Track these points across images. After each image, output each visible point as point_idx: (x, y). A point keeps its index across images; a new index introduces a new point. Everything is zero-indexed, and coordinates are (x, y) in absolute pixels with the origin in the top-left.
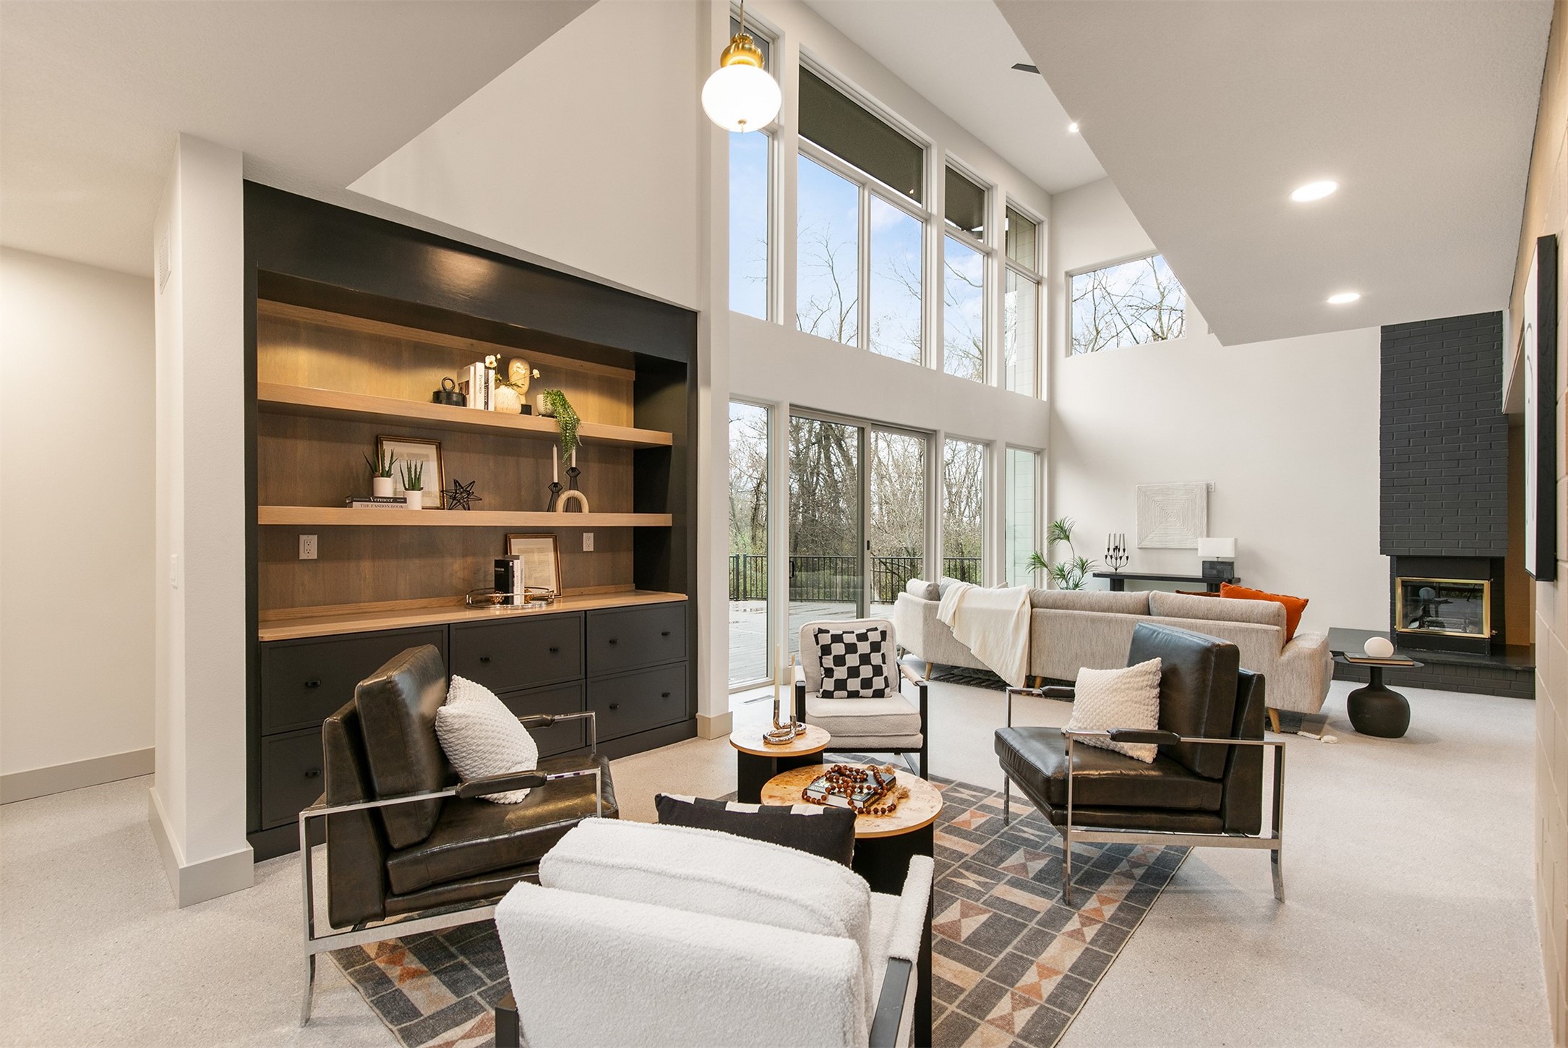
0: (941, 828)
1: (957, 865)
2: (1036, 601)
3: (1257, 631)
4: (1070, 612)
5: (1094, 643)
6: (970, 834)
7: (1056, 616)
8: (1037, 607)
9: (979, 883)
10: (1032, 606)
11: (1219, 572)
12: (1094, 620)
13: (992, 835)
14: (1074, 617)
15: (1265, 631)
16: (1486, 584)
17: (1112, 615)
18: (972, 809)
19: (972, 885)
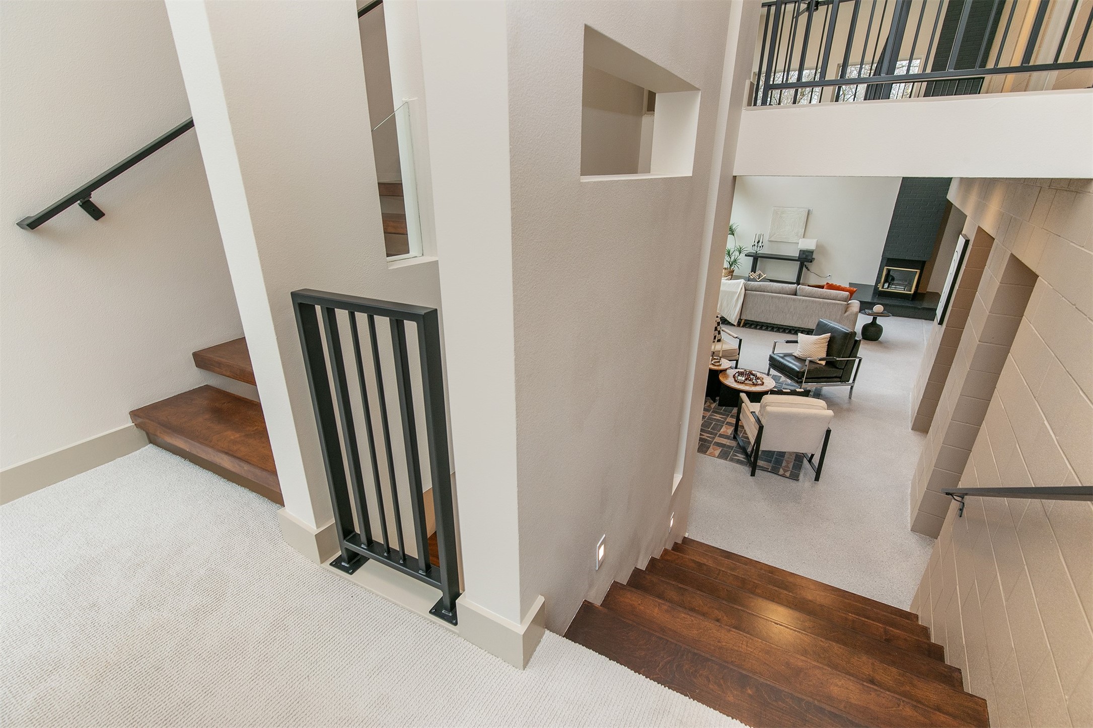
2: (747, 288)
3: (838, 304)
4: (763, 293)
5: (771, 307)
7: (756, 294)
8: (747, 290)
10: (745, 290)
11: (807, 256)
12: (773, 297)
14: (764, 295)
15: (841, 304)
16: (918, 271)
17: (781, 295)
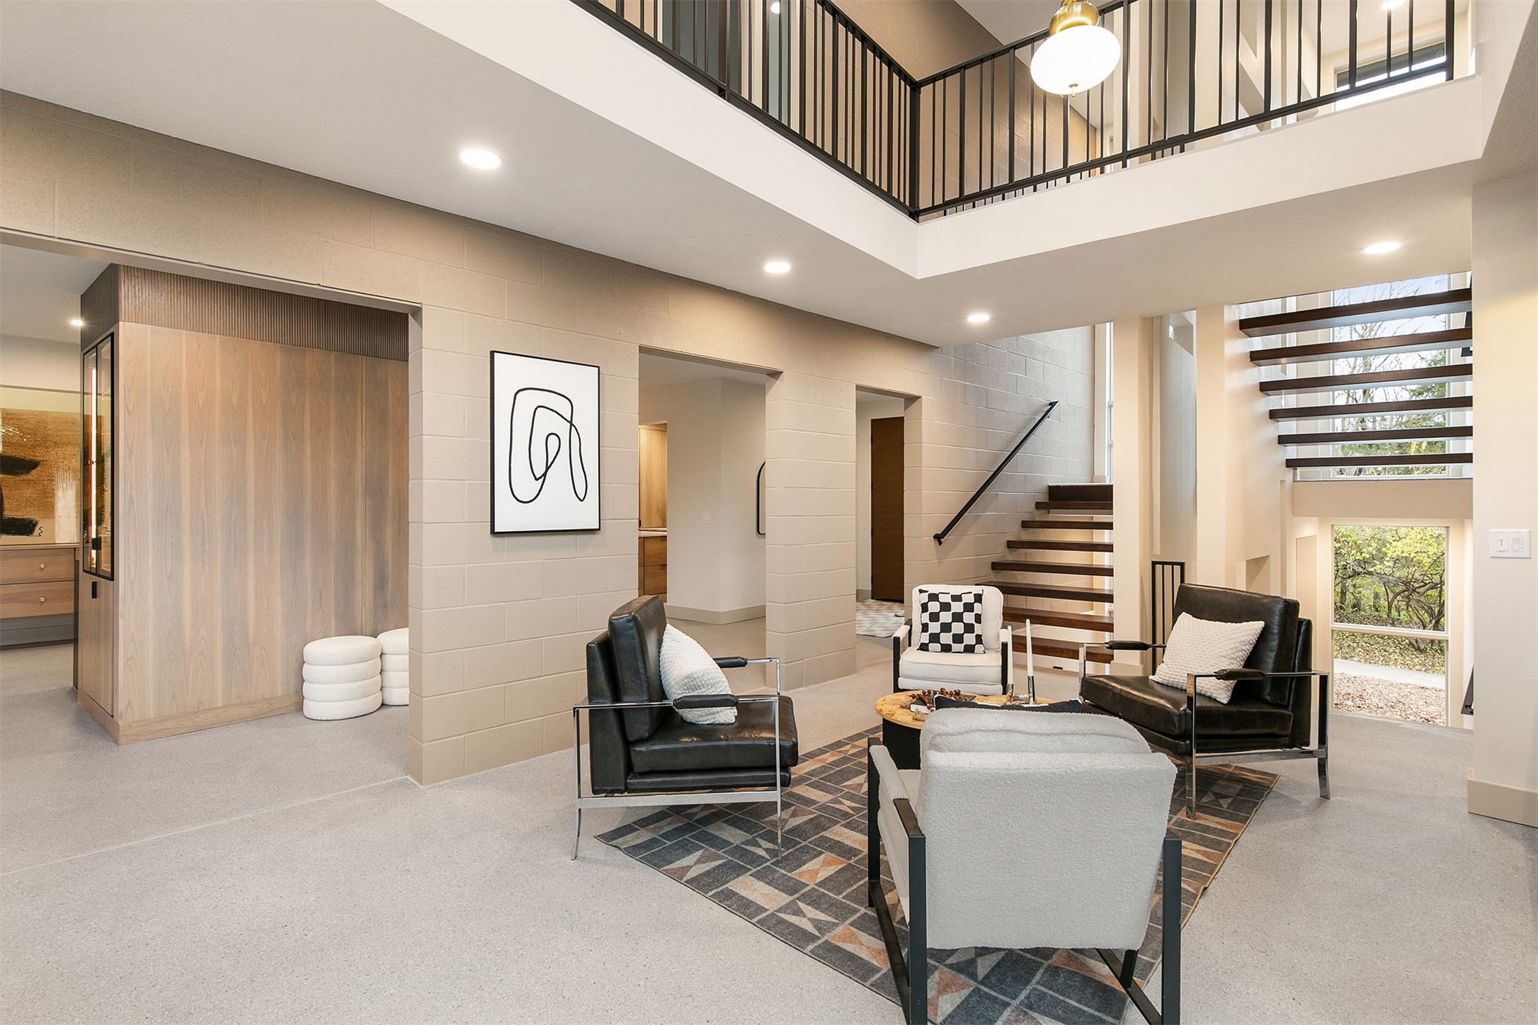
0: (860, 856)
1: (855, 817)
6: (831, 849)
9: (841, 803)
13: (806, 846)
18: (812, 885)
19: (848, 803)
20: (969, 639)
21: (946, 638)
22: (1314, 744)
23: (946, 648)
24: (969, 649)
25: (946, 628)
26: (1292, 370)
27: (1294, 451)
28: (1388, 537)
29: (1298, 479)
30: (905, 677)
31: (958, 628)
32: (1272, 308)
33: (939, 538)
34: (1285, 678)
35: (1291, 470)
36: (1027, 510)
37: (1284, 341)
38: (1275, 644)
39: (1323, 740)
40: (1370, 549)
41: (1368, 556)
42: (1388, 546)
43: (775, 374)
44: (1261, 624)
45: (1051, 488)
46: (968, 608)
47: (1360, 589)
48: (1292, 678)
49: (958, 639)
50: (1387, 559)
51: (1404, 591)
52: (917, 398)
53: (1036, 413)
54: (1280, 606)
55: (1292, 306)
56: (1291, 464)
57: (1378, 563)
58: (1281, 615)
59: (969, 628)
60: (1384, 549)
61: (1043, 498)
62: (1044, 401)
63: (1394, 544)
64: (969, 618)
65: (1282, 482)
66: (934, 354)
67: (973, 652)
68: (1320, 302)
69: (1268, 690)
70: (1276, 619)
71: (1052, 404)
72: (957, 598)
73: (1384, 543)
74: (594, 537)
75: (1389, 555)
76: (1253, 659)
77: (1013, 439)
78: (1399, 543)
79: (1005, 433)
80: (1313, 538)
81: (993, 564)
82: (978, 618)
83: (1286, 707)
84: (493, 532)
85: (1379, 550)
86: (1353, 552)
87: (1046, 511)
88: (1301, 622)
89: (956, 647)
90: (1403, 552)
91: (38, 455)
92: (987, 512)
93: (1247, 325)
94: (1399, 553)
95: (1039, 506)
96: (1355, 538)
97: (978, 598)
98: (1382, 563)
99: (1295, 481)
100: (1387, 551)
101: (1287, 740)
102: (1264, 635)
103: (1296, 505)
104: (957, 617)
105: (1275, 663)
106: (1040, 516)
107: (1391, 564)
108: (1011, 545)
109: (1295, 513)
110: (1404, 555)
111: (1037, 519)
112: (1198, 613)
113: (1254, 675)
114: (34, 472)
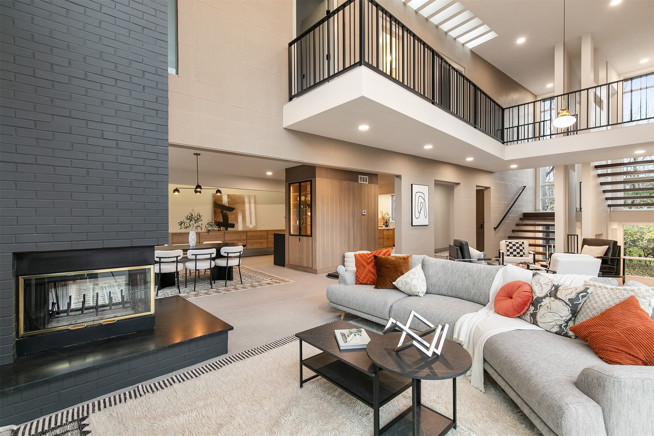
20: (521, 253)
21: (515, 253)
22: (621, 274)
23: (515, 256)
24: (521, 256)
25: (515, 250)
26: (609, 179)
27: (610, 202)
28: (645, 231)
29: (612, 210)
30: (506, 262)
31: (518, 250)
32: (604, 163)
33: (495, 228)
34: (614, 259)
35: (609, 208)
36: (517, 221)
37: (607, 171)
38: (611, 251)
39: (624, 274)
40: (637, 236)
41: (636, 239)
42: (645, 234)
43: (458, 184)
44: (608, 246)
45: (524, 213)
46: (521, 245)
47: (632, 253)
48: (616, 259)
49: (518, 253)
50: (645, 240)
51: (652, 253)
52: (489, 188)
53: (519, 190)
54: (613, 242)
55: (610, 162)
56: (609, 206)
57: (641, 241)
58: (613, 244)
59: (521, 250)
60: (643, 236)
61: (522, 217)
62: (521, 186)
63: (647, 234)
64: (521, 248)
65: (607, 211)
66: (494, 174)
67: (522, 257)
68: (618, 161)
69: (610, 262)
70: (612, 245)
71: (525, 187)
72: (517, 243)
73: (643, 233)
74: (427, 227)
75: (645, 238)
76: (606, 254)
77: (513, 198)
78: (650, 233)
79: (511, 196)
80: (616, 229)
81: (508, 237)
82: (523, 248)
83: (614, 266)
84: (412, 225)
85: (641, 236)
86: (629, 237)
87: (522, 221)
88: (618, 246)
89: (517, 255)
90: (651, 237)
91: (234, 206)
92: (506, 221)
93: (597, 167)
94: (650, 237)
95: (521, 219)
96: (630, 232)
97: (523, 243)
98: (642, 241)
99: (610, 211)
100: (645, 237)
101: (614, 274)
102: (609, 249)
103: (611, 218)
104: (518, 248)
105: (611, 255)
106: (521, 222)
107: (646, 242)
108: (513, 231)
109: (611, 221)
110: (652, 238)
111: (520, 223)
112: (590, 244)
113: (606, 258)
114: (234, 211)
